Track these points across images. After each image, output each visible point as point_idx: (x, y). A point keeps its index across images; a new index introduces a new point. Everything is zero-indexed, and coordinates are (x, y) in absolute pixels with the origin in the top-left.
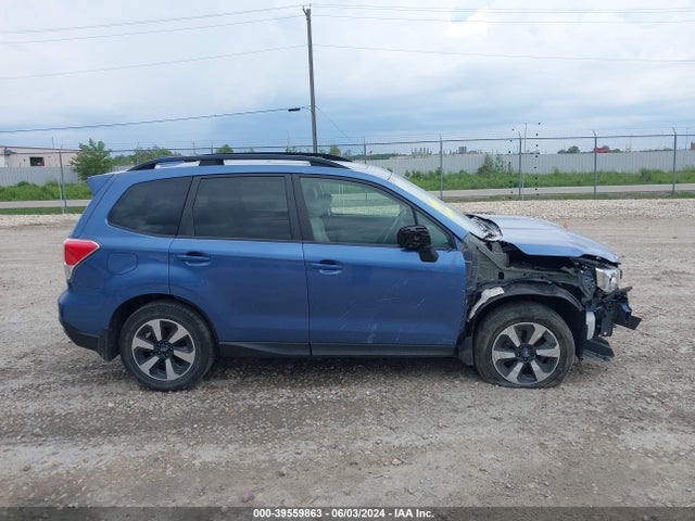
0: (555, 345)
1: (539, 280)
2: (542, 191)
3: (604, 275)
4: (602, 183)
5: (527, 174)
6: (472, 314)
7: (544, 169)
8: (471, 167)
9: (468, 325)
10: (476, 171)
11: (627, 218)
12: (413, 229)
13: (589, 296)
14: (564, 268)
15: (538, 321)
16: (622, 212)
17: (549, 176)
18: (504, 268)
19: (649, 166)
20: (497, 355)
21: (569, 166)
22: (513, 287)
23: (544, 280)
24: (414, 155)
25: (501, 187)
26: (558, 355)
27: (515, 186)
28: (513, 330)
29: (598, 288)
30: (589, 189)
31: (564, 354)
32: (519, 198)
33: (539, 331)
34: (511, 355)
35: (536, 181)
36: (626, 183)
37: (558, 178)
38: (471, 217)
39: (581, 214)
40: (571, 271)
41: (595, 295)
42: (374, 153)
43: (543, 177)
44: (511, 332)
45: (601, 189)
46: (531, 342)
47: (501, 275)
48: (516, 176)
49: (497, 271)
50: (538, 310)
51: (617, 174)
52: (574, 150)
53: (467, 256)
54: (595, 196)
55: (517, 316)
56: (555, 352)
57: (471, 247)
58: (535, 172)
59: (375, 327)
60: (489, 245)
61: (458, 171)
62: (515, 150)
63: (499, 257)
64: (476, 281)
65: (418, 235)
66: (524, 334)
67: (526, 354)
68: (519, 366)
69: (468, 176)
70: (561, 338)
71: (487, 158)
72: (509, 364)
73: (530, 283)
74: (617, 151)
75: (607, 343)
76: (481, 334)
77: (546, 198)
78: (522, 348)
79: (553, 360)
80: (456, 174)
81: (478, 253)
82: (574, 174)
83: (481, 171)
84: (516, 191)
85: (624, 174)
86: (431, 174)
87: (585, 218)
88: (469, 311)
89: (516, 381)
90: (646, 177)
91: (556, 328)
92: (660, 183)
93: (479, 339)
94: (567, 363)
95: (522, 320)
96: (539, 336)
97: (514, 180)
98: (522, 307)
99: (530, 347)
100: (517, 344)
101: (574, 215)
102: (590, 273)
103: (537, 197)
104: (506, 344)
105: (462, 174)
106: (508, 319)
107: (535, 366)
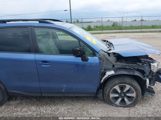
0: (134, 92)
1: (128, 68)
2: (128, 31)
3: (154, 66)
4: (142, 29)
5: (124, 26)
6: (102, 81)
7: (128, 25)
8: (110, 25)
9: (101, 84)
10: (111, 25)
11: (150, 38)
12: (78, 49)
13: (147, 73)
14: (138, 63)
15: (128, 84)
16: (149, 36)
17: (129, 27)
18: (115, 63)
19: (154, 24)
20: (112, 95)
21: (134, 24)
22: (118, 70)
23: (130, 68)
24: (97, 22)
25: (117, 30)
26: (135, 96)
27: (121, 29)
28: (118, 86)
29: (151, 71)
30: (140, 30)
31: (137, 96)
32: (122, 32)
33: (128, 87)
34: (117, 95)
35: (126, 28)
36: (148, 28)
37: (132, 27)
38: (105, 41)
39: (138, 37)
40: (141, 64)
41: (150, 73)
42: (87, 21)
43: (128, 27)
44: (117, 88)
45: (143, 30)
46: (125, 91)
47: (113, 66)
48: (121, 27)
49: (112, 65)
50: (128, 80)
51: (146, 26)
52: (135, 20)
53: (100, 59)
54: (141, 32)
55: (120, 82)
56: (134, 95)
57: (102, 56)
58: (126, 26)
59: (65, 86)
60: (109, 54)
61: (107, 26)
62: (121, 21)
63: (112, 59)
64: (104, 68)
65: (80, 51)
66: (122, 88)
67: (123, 95)
68: (120, 99)
69: (110, 27)
70: (136, 90)
71: (114, 23)
72: (116, 98)
73: (125, 69)
74: (146, 21)
75: (153, 89)
76: (106, 88)
77: (129, 32)
78: (121, 93)
79: (133, 97)
80: (106, 26)
81: (104, 58)
82: (136, 26)
83: (113, 26)
84: (121, 31)
85: (148, 26)
86: (100, 26)
87: (139, 38)
88: (101, 79)
89: (119, 104)
90: (153, 27)
91: (134, 86)
92: (157, 28)
93: (105, 90)
94: (138, 99)
95: (121, 83)
96: (128, 89)
97: (121, 28)
98: (121, 78)
99: (124, 93)
100: (119, 91)
101: (136, 37)
102: (148, 65)
103: (126, 32)
104: (115, 92)
105: (108, 27)
106: (116, 83)
107: (126, 99)
